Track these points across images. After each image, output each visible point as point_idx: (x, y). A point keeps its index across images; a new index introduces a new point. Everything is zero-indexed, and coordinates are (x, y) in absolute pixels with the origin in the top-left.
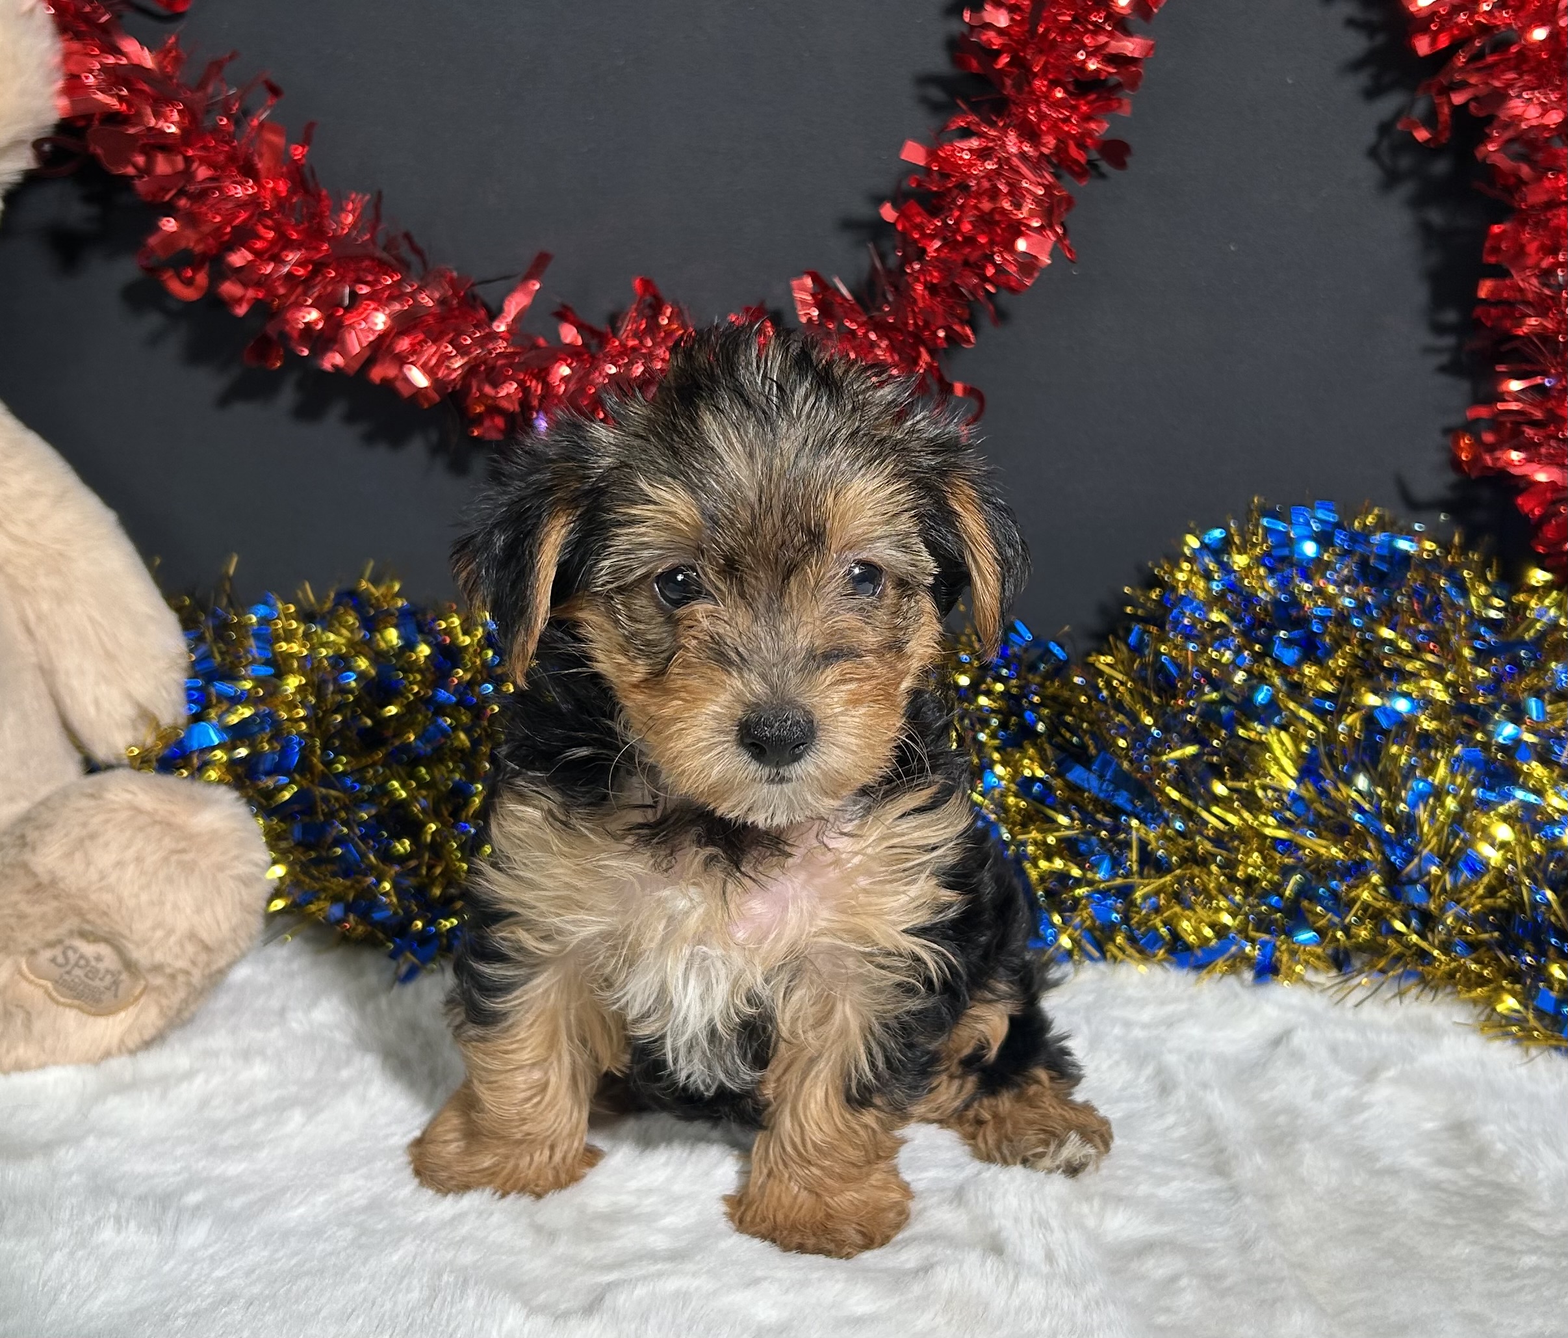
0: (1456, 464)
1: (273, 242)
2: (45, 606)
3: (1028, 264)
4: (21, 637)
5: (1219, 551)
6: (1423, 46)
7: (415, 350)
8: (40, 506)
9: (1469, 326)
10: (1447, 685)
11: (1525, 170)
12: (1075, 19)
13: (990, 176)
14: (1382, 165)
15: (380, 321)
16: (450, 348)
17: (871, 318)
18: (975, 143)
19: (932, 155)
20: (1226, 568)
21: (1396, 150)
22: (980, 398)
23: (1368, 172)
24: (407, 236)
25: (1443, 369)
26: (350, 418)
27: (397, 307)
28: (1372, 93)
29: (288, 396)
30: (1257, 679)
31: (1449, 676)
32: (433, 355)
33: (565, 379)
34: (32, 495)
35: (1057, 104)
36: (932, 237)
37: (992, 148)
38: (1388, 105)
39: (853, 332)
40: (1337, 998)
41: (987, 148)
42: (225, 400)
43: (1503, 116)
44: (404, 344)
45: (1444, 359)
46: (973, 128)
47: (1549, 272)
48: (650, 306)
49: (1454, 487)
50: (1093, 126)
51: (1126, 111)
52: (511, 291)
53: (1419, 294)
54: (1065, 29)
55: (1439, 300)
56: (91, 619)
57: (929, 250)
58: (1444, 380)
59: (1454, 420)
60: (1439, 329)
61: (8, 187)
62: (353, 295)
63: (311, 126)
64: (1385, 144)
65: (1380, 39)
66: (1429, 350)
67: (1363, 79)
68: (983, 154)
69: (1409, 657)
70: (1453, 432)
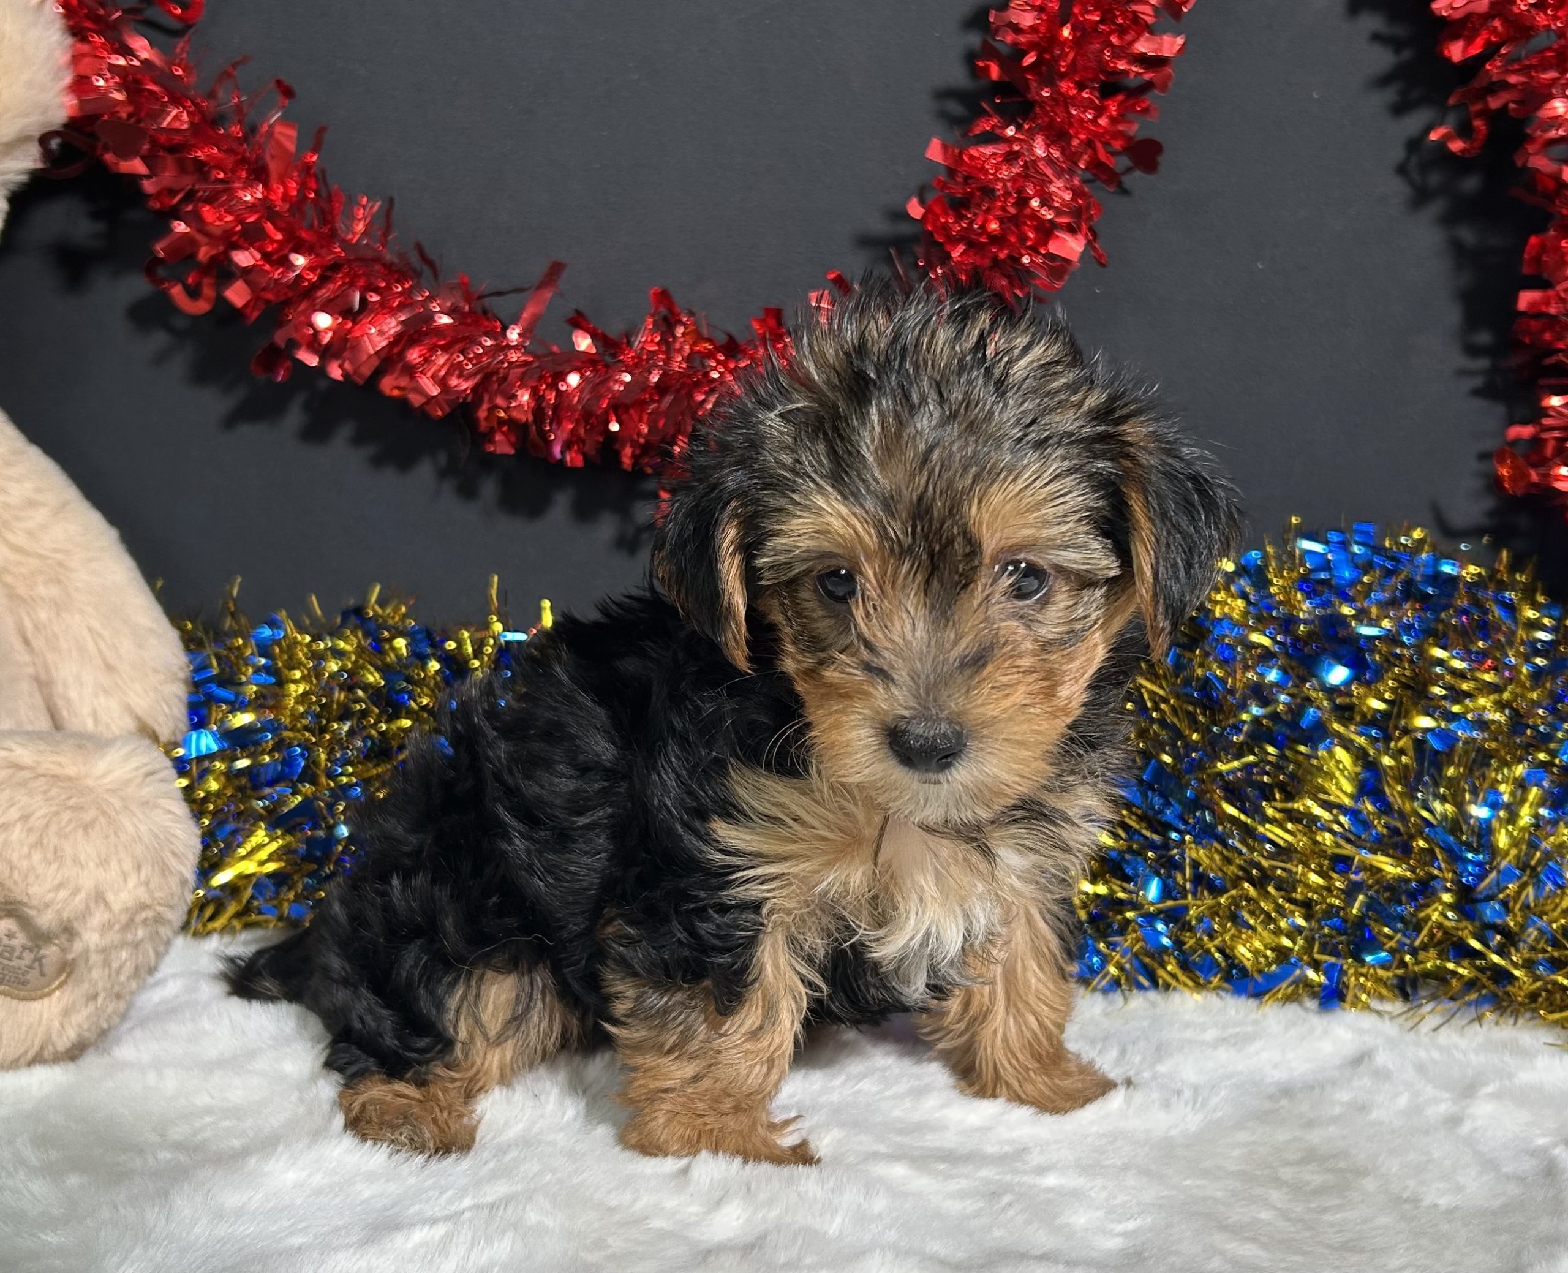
1: (282, 244)
2: (43, 615)
3: (1058, 268)
4: (19, 646)
6: (1456, 52)
7: (425, 360)
8: (40, 516)
9: (1501, 349)
10: (1503, 705)
13: (1016, 179)
14: (1411, 183)
15: (391, 327)
16: (461, 358)
18: (1000, 147)
20: (1263, 591)
21: (1425, 167)
23: (1397, 189)
24: (419, 247)
25: (1476, 393)
26: (358, 440)
27: (407, 314)
28: (1400, 109)
29: (294, 417)
32: (443, 365)
33: (579, 389)
34: (32, 504)
35: (1083, 105)
36: (957, 242)
37: (1018, 152)
38: (1413, 122)
40: (1410, 1024)
41: (1012, 153)
42: (231, 421)
43: (1544, 116)
44: (414, 354)
45: (1478, 382)
46: (998, 131)
48: (666, 316)
49: (1493, 512)
50: (1124, 127)
52: (527, 299)
53: (1452, 315)
55: (1473, 319)
56: (90, 629)
57: (953, 254)
58: (1479, 404)
59: (1492, 442)
60: (1472, 351)
61: (12, 187)
62: (365, 303)
64: (1414, 160)
65: (1407, 55)
66: (1463, 373)
67: (1390, 95)
68: (1010, 158)
69: (1464, 676)
70: (1490, 459)
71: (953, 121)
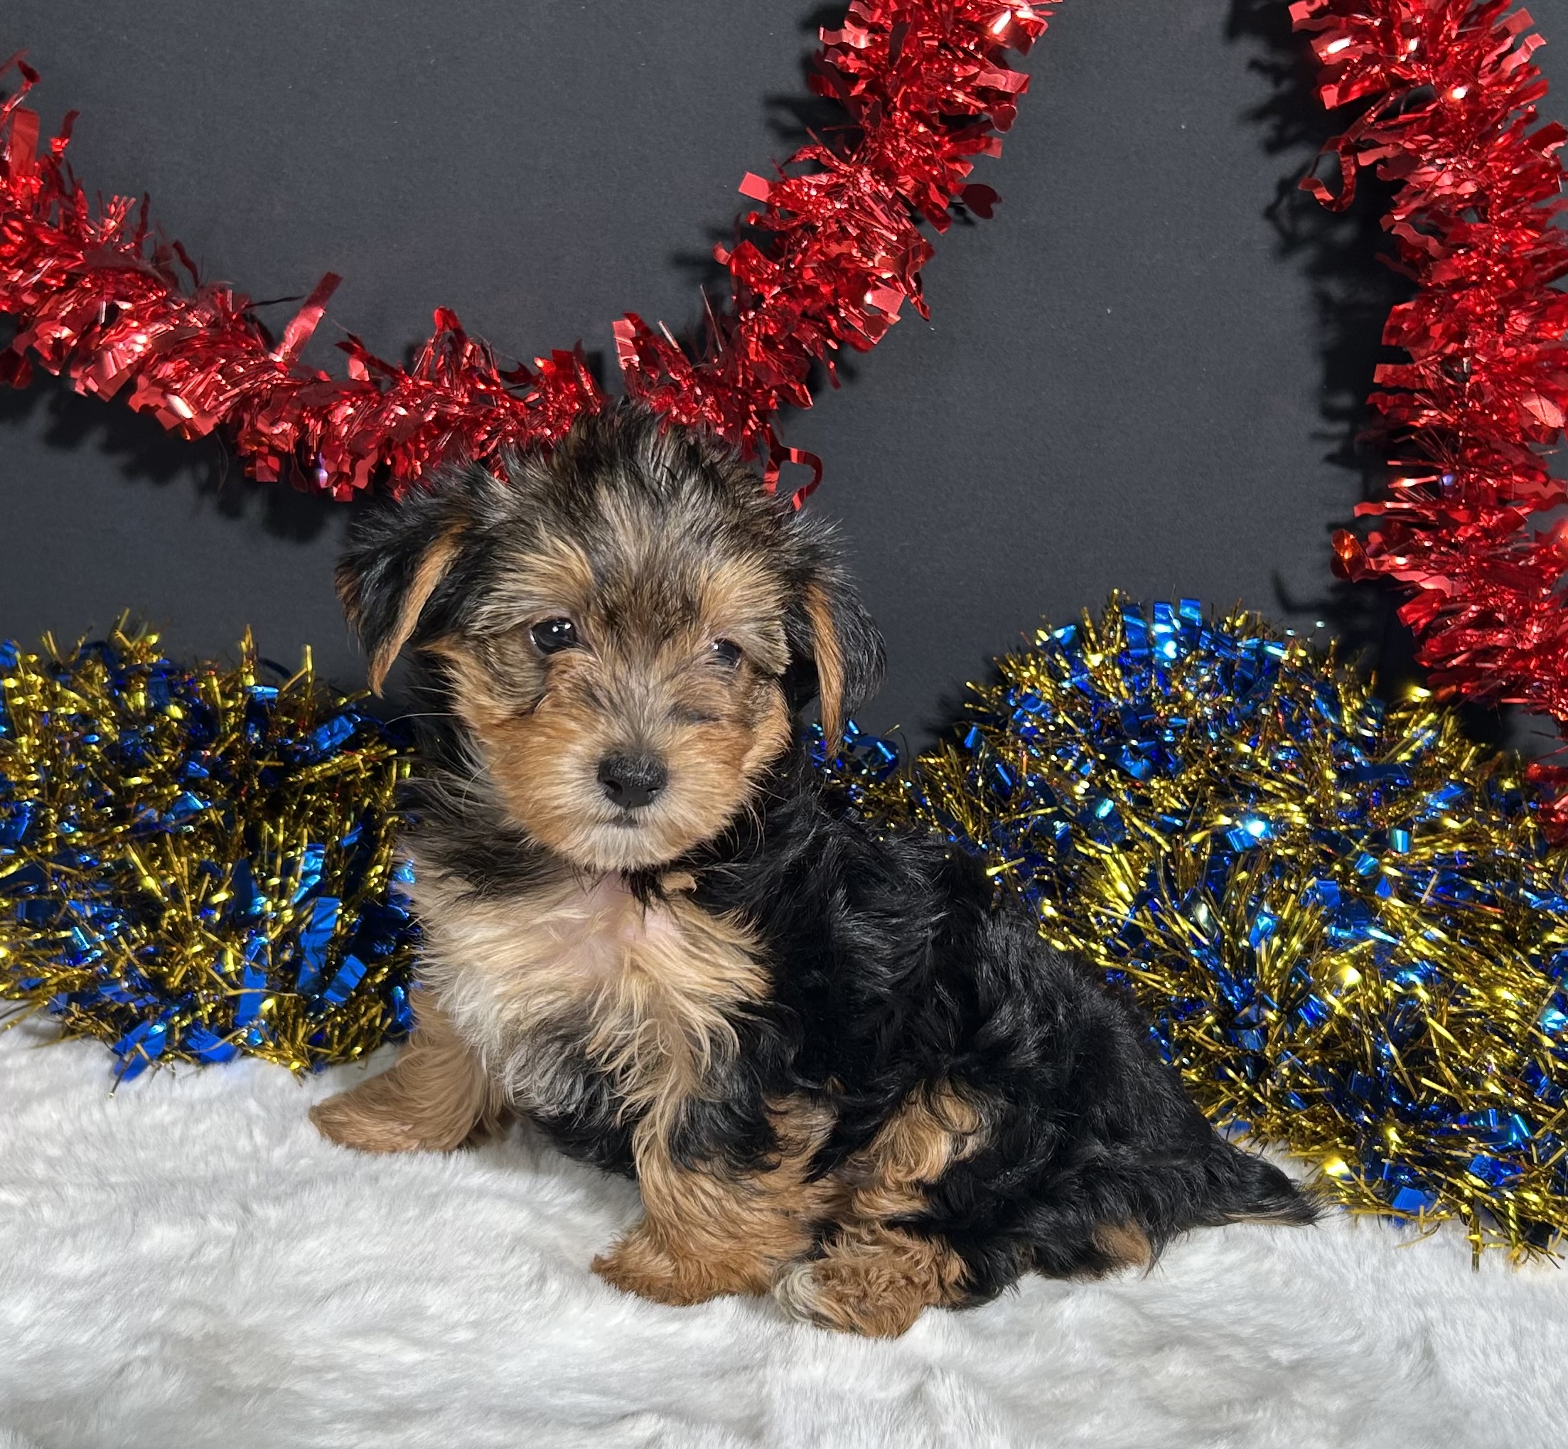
0: (1337, 564)
1: (21, 248)
3: (876, 321)
5: (1073, 648)
6: (1330, 97)
7: (181, 376)
9: (1361, 414)
10: (1307, 810)
11: (1433, 244)
12: (943, 44)
13: (838, 217)
14: (1280, 229)
15: (140, 343)
16: (220, 377)
17: (696, 370)
18: (824, 179)
19: (775, 188)
20: (1078, 666)
21: (1296, 212)
22: (817, 465)
23: (1264, 235)
24: (177, 246)
25: (1331, 459)
26: (109, 448)
27: (159, 328)
28: (1273, 147)
29: (40, 419)
30: (1100, 792)
31: (1310, 800)
32: (200, 384)
33: (349, 420)
35: (917, 141)
36: (772, 283)
37: (843, 185)
38: (1290, 161)
39: (677, 385)
41: (837, 185)
43: (1413, 182)
44: (168, 369)
45: (1334, 447)
46: (824, 161)
47: (1455, 359)
48: (451, 340)
49: (1334, 589)
50: (958, 167)
51: (996, 153)
52: (294, 315)
53: (1313, 374)
54: (931, 56)
55: (1332, 383)
57: (766, 295)
58: (1334, 470)
59: (1340, 516)
60: (1330, 414)
62: (113, 311)
63: (72, 115)
64: (1285, 202)
65: (1286, 86)
66: (1317, 436)
67: (1265, 129)
68: (833, 192)
69: (1269, 776)
70: (1337, 529)
71: (786, 134)
